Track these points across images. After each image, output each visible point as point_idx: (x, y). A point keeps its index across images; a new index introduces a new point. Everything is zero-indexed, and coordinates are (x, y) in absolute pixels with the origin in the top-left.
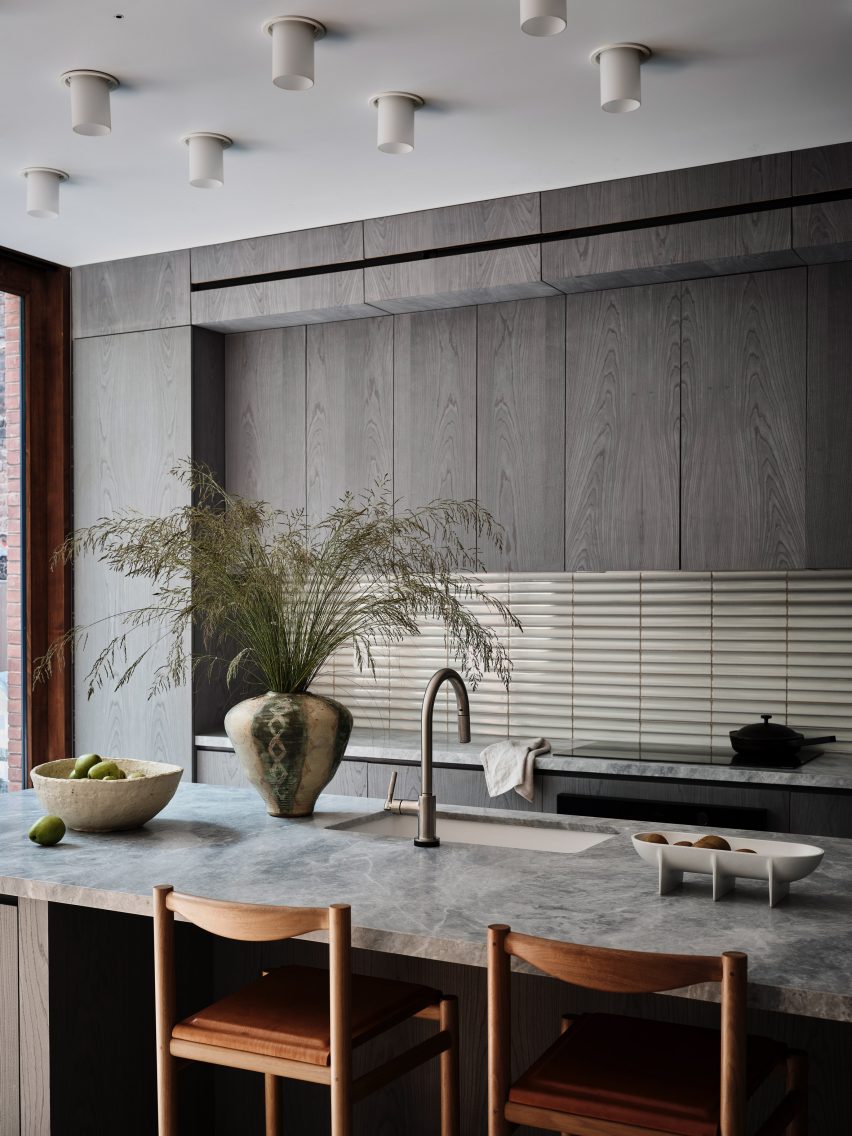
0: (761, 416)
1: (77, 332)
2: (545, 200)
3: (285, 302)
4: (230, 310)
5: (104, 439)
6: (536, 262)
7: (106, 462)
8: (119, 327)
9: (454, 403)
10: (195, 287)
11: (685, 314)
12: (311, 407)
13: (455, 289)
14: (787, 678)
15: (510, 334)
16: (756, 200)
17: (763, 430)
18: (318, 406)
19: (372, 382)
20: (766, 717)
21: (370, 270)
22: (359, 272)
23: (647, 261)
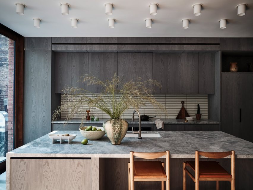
0: (146, 73)
1: (26, 49)
2: (118, 38)
3: (71, 48)
4: (60, 48)
5: (32, 69)
6: (116, 47)
7: (32, 73)
8: (36, 49)
9: (99, 67)
10: (52, 44)
11: (136, 57)
12: (73, 66)
13: (103, 50)
14: (145, 109)
15: (109, 58)
16: (149, 43)
17: (147, 74)
18: (74, 66)
19: (84, 63)
20: (144, 114)
21: (87, 45)
22: (86, 45)
23: (133, 49)
